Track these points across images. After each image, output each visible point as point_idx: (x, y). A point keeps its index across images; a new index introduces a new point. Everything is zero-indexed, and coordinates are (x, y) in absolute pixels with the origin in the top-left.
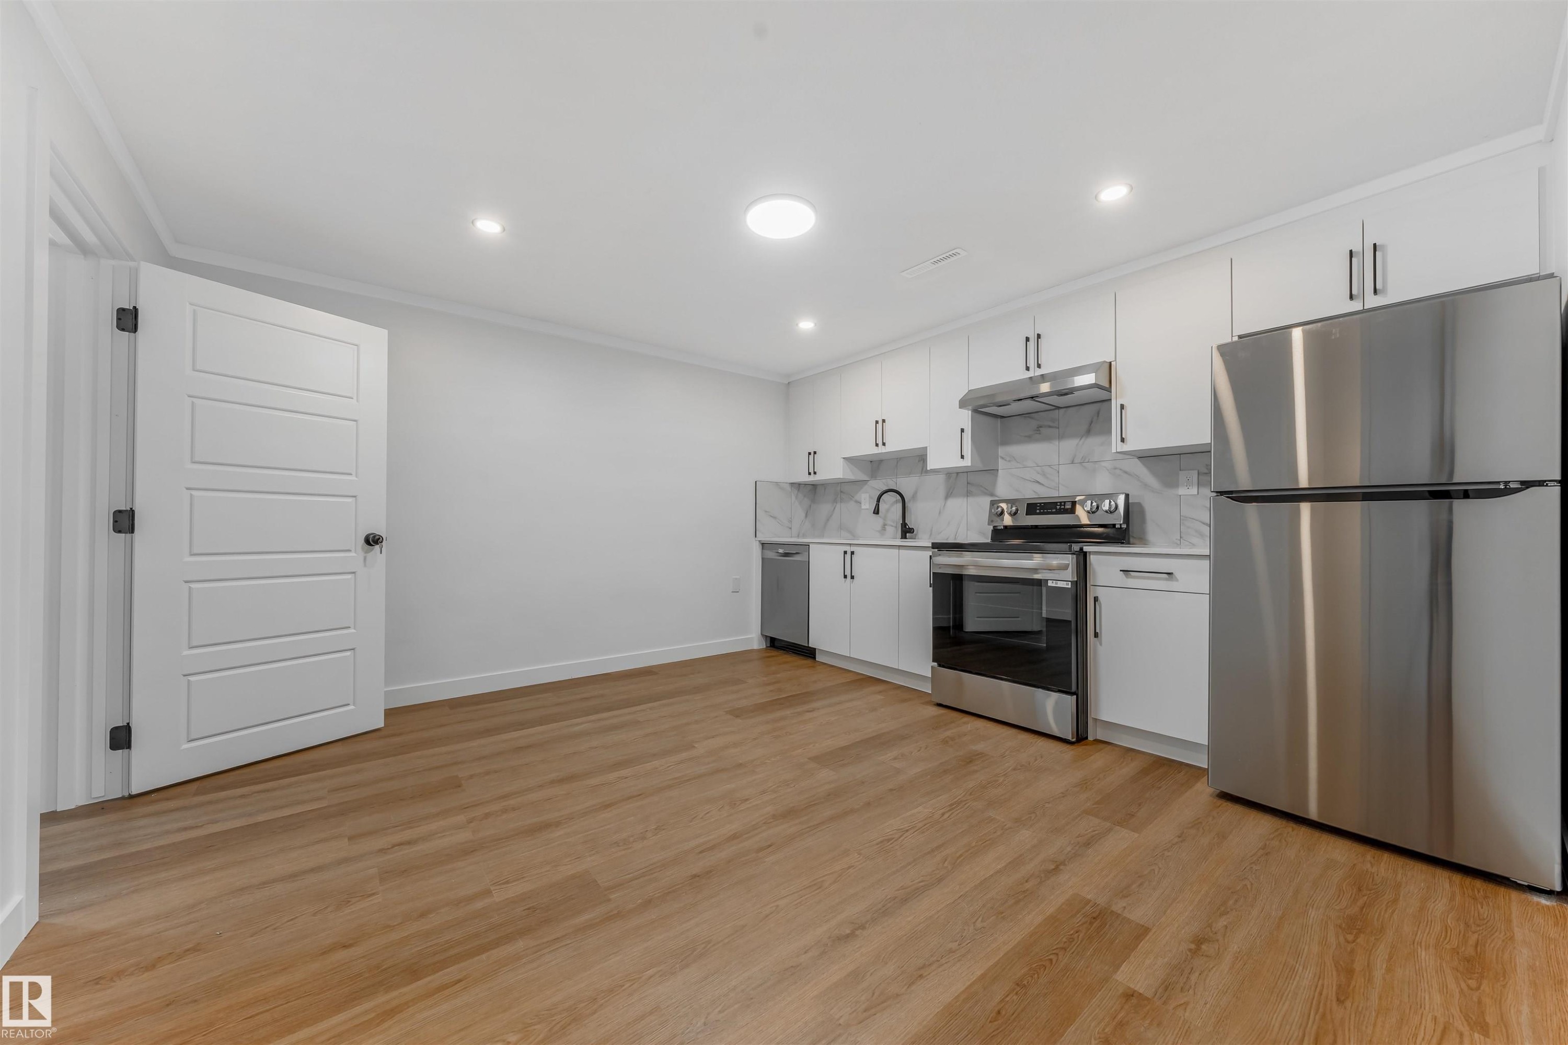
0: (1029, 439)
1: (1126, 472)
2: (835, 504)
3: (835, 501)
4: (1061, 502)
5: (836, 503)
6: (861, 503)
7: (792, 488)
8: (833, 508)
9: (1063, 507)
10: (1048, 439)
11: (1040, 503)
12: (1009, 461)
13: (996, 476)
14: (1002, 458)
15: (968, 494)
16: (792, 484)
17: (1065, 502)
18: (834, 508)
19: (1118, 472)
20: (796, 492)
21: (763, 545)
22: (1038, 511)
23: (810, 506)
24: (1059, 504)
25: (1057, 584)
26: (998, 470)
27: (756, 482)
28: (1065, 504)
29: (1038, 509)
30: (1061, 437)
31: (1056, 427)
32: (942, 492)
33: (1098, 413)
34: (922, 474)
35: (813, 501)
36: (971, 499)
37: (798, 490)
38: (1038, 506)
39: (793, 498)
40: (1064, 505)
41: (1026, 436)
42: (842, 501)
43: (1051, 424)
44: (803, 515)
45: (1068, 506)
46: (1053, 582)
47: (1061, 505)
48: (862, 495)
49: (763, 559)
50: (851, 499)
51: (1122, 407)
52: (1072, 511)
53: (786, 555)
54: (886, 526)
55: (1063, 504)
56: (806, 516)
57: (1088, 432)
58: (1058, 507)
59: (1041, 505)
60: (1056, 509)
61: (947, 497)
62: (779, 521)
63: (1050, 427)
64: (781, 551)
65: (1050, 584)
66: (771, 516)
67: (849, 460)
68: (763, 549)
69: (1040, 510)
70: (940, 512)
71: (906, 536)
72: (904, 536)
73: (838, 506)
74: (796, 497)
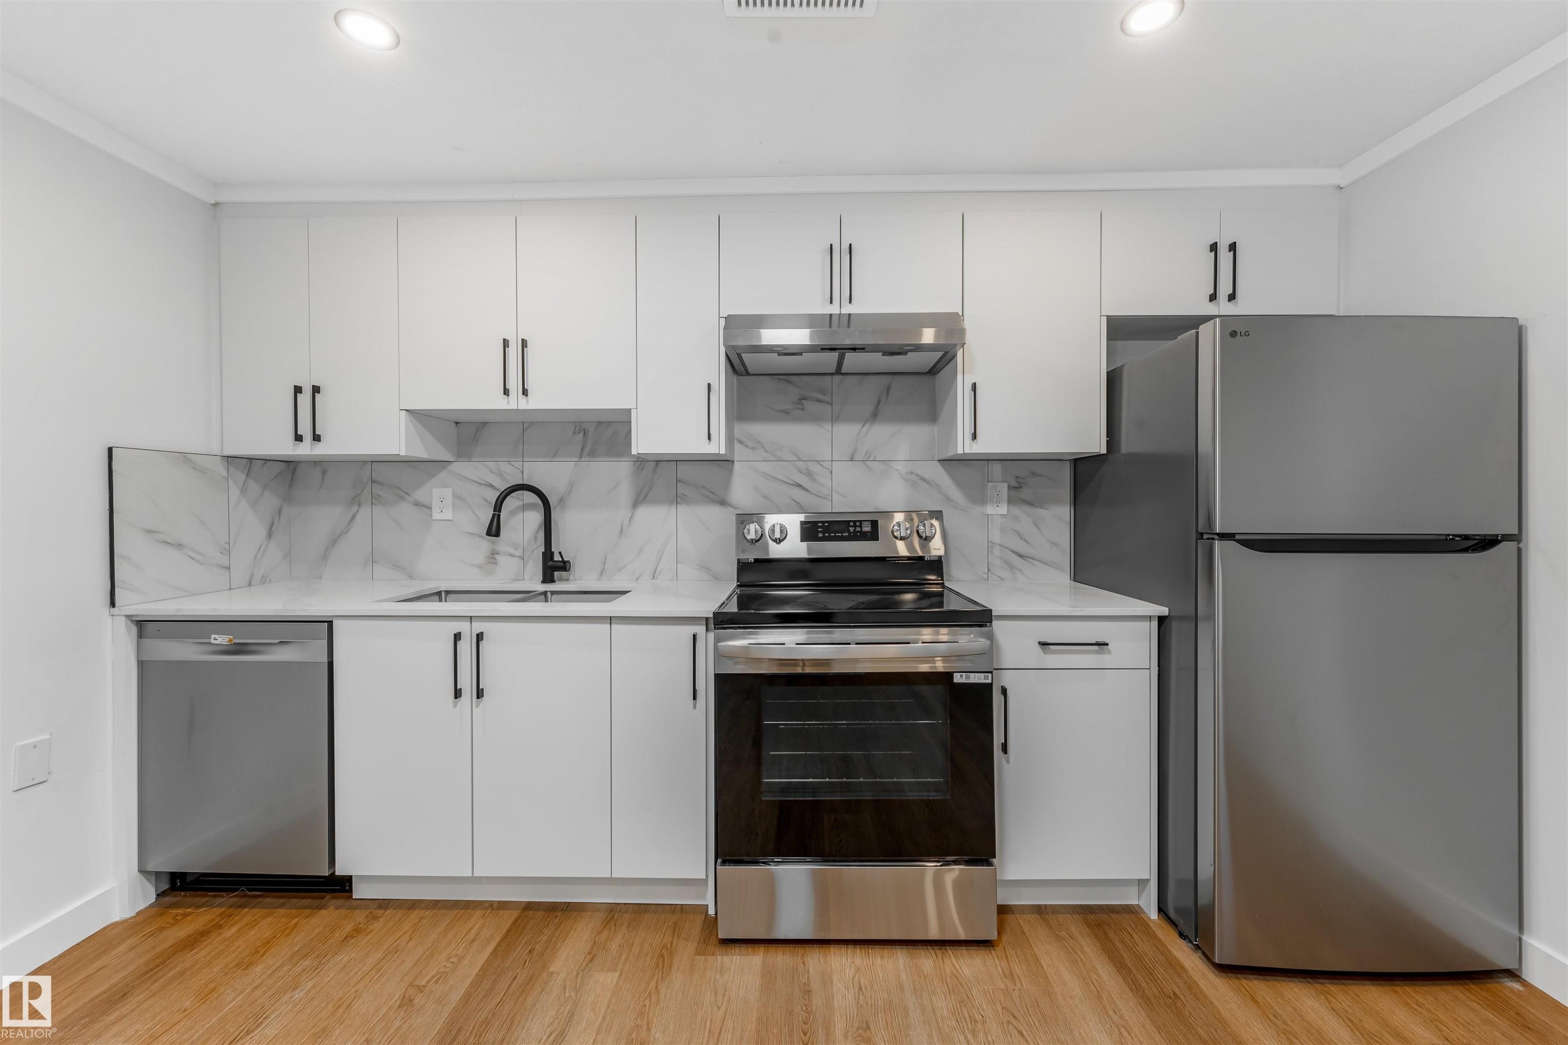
0: (785, 415)
1: (923, 479)
2: (355, 508)
3: (356, 501)
4: (855, 522)
5: (359, 505)
6: (430, 508)
7: (231, 468)
8: (349, 517)
9: (858, 529)
10: (816, 419)
11: (823, 522)
12: (753, 448)
13: (731, 471)
14: (741, 442)
15: (677, 499)
16: (230, 460)
17: (860, 521)
18: (353, 517)
19: (914, 477)
20: (243, 477)
21: (142, 626)
22: (820, 535)
23: (280, 512)
24: (852, 524)
25: (968, 678)
26: (733, 461)
27: (110, 450)
28: (861, 524)
29: (820, 532)
30: (835, 419)
31: (827, 403)
32: (625, 493)
33: (888, 390)
34: (581, 456)
35: (287, 498)
36: (683, 509)
37: (247, 475)
38: (820, 527)
39: (235, 492)
40: (861, 526)
41: (780, 411)
42: (375, 500)
43: (821, 397)
44: (263, 533)
45: (867, 528)
46: (961, 676)
47: (855, 526)
48: (434, 490)
49: (142, 666)
50: (402, 498)
51: (974, 385)
52: (873, 535)
53: (239, 649)
54: (497, 557)
55: (858, 524)
56: (270, 535)
57: (874, 416)
58: (852, 529)
59: (823, 524)
60: (849, 531)
61: (636, 504)
62: (193, 555)
63: (819, 401)
64: (221, 640)
65: (958, 679)
66: (165, 542)
67: (419, 417)
68: (140, 635)
69: (822, 532)
70: (621, 532)
71: (553, 576)
72: (548, 578)
73: (364, 513)
74: (243, 490)
